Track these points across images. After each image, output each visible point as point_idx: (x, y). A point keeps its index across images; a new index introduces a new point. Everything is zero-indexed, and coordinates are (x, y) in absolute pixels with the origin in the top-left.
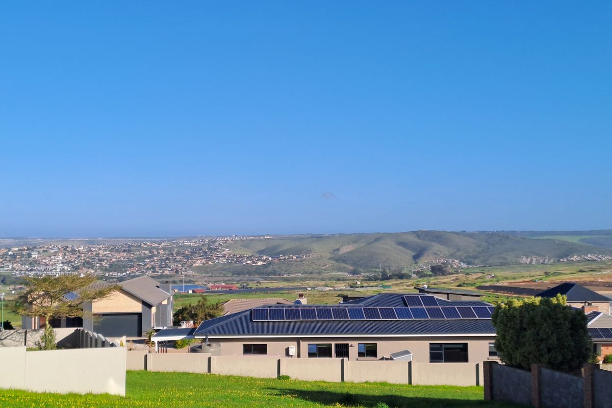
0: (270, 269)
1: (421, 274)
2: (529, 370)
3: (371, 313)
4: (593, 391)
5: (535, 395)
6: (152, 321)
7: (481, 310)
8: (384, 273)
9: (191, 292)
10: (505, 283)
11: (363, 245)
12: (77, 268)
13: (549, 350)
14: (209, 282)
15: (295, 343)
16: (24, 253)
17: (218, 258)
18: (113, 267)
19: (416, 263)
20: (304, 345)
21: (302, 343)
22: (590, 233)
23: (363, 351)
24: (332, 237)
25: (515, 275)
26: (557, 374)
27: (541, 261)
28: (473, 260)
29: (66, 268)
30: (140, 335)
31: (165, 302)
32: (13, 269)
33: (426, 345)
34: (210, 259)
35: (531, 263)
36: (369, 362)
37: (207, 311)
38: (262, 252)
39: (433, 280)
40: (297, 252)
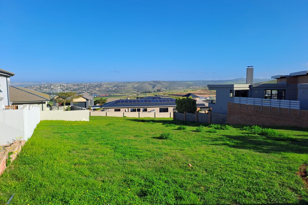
0: (116, 91)
1: (154, 92)
2: (183, 113)
3: (146, 101)
4: (197, 117)
5: (185, 118)
6: (89, 104)
7: (171, 100)
8: (145, 91)
9: (96, 96)
10: (175, 94)
11: (140, 84)
12: (64, 90)
13: (188, 109)
14: (100, 94)
15: (127, 109)
16: (49, 86)
17: (103, 88)
18: (74, 90)
19: (153, 89)
20: (130, 109)
21: (129, 108)
22: (195, 81)
23: (144, 110)
24: (132, 82)
25: (177, 92)
26: (190, 114)
27: (183, 88)
28: (167, 88)
29: (61, 90)
30: (86, 107)
31: (92, 99)
32: (46, 91)
33: (159, 108)
34: (101, 88)
35: (181, 89)
36: (145, 113)
37: (102, 101)
38: (114, 86)
39: (157, 93)
40: (123, 86)
